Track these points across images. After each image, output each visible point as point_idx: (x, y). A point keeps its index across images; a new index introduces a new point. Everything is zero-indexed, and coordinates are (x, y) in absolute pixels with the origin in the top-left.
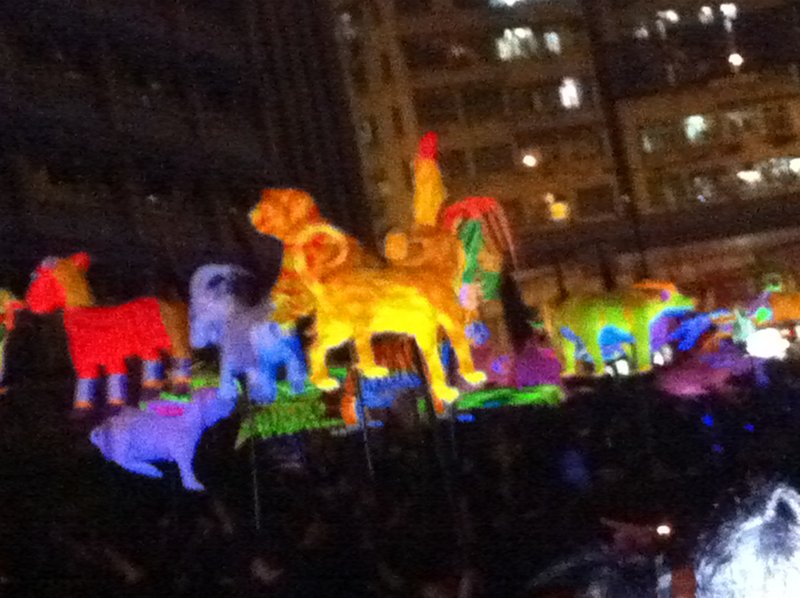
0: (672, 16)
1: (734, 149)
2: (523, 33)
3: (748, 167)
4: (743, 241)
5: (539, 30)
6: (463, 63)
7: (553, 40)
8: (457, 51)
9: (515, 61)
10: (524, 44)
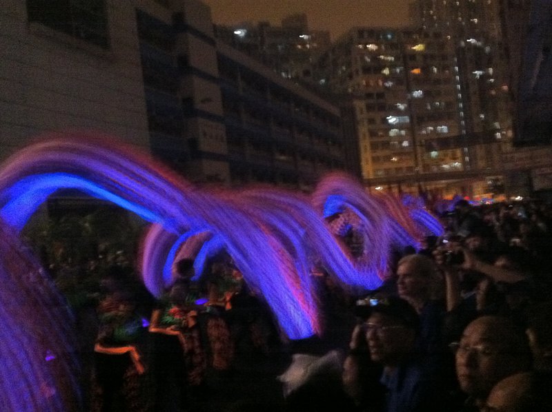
0: (431, 128)
1: (443, 160)
2: (397, 130)
3: (446, 164)
5: (400, 130)
6: (382, 136)
7: (403, 132)
9: (394, 136)
10: (396, 133)
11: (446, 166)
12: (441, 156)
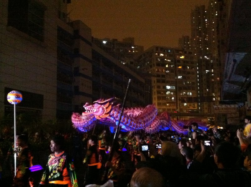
0: (185, 93)
4: (188, 117)
5: (171, 92)
7: (172, 93)
8: (162, 93)
9: (168, 95)
10: (169, 93)
12: (188, 106)
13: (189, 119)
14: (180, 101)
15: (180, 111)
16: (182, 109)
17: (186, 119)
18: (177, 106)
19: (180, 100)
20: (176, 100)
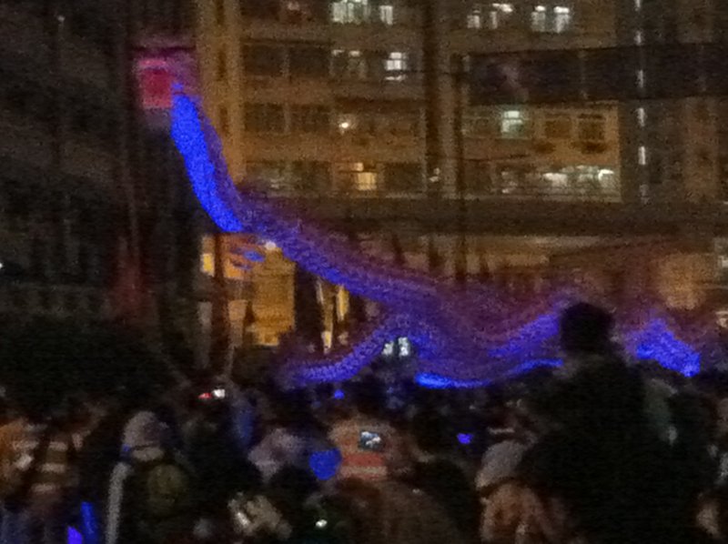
0: (507, 8)
1: (544, 149)
3: (556, 169)
4: (539, 241)
7: (387, 13)
9: (347, 28)
10: (358, 8)
11: (557, 178)
12: (540, 135)
13: (543, 259)
14: (465, 90)
15: (461, 186)
16: (480, 165)
17: (514, 260)
18: (433, 135)
19: (458, 78)
20: (421, 77)
